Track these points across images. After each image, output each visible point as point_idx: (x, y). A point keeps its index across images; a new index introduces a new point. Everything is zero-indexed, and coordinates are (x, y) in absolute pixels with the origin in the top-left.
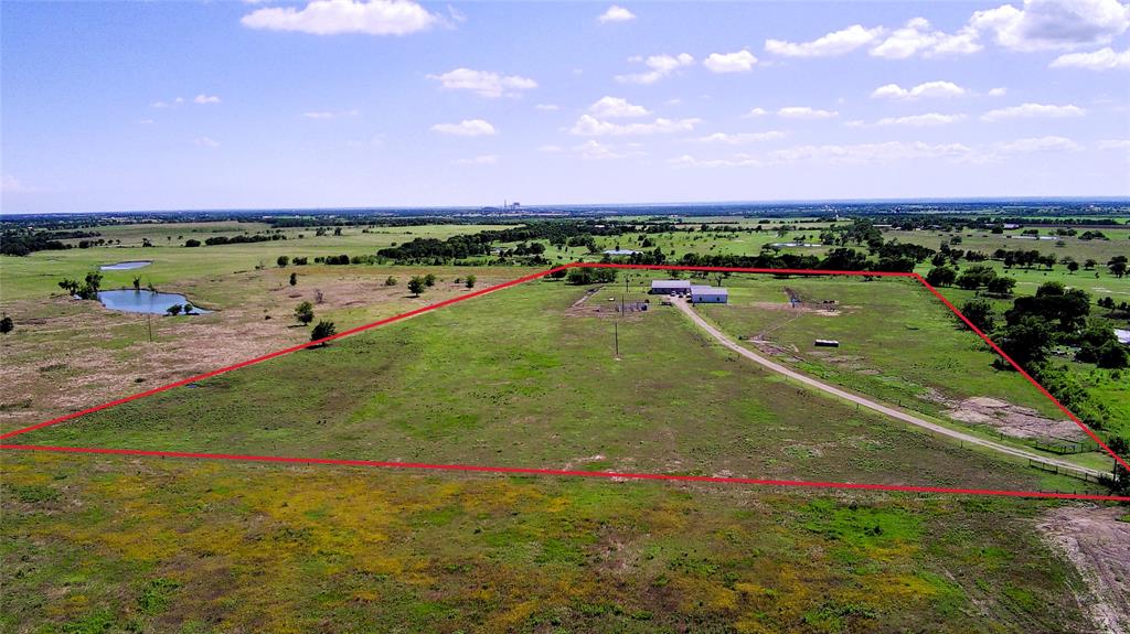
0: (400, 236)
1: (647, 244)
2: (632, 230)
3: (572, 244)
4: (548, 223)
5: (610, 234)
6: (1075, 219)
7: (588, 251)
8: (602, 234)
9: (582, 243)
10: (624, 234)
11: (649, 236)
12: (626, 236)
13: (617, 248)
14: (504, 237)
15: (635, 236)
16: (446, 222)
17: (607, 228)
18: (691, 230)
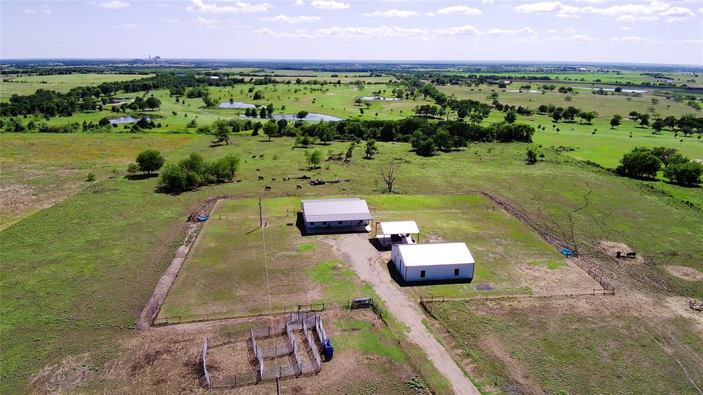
0: (28, 86)
1: (257, 97)
2: (242, 81)
3: (191, 96)
4: (173, 74)
5: (224, 85)
6: (526, 76)
7: (204, 104)
8: (218, 85)
9: (199, 95)
10: (236, 85)
11: (258, 88)
12: (239, 87)
13: (231, 101)
14: (129, 87)
15: (246, 88)
16: (90, 72)
17: (221, 80)
18: (289, 83)
